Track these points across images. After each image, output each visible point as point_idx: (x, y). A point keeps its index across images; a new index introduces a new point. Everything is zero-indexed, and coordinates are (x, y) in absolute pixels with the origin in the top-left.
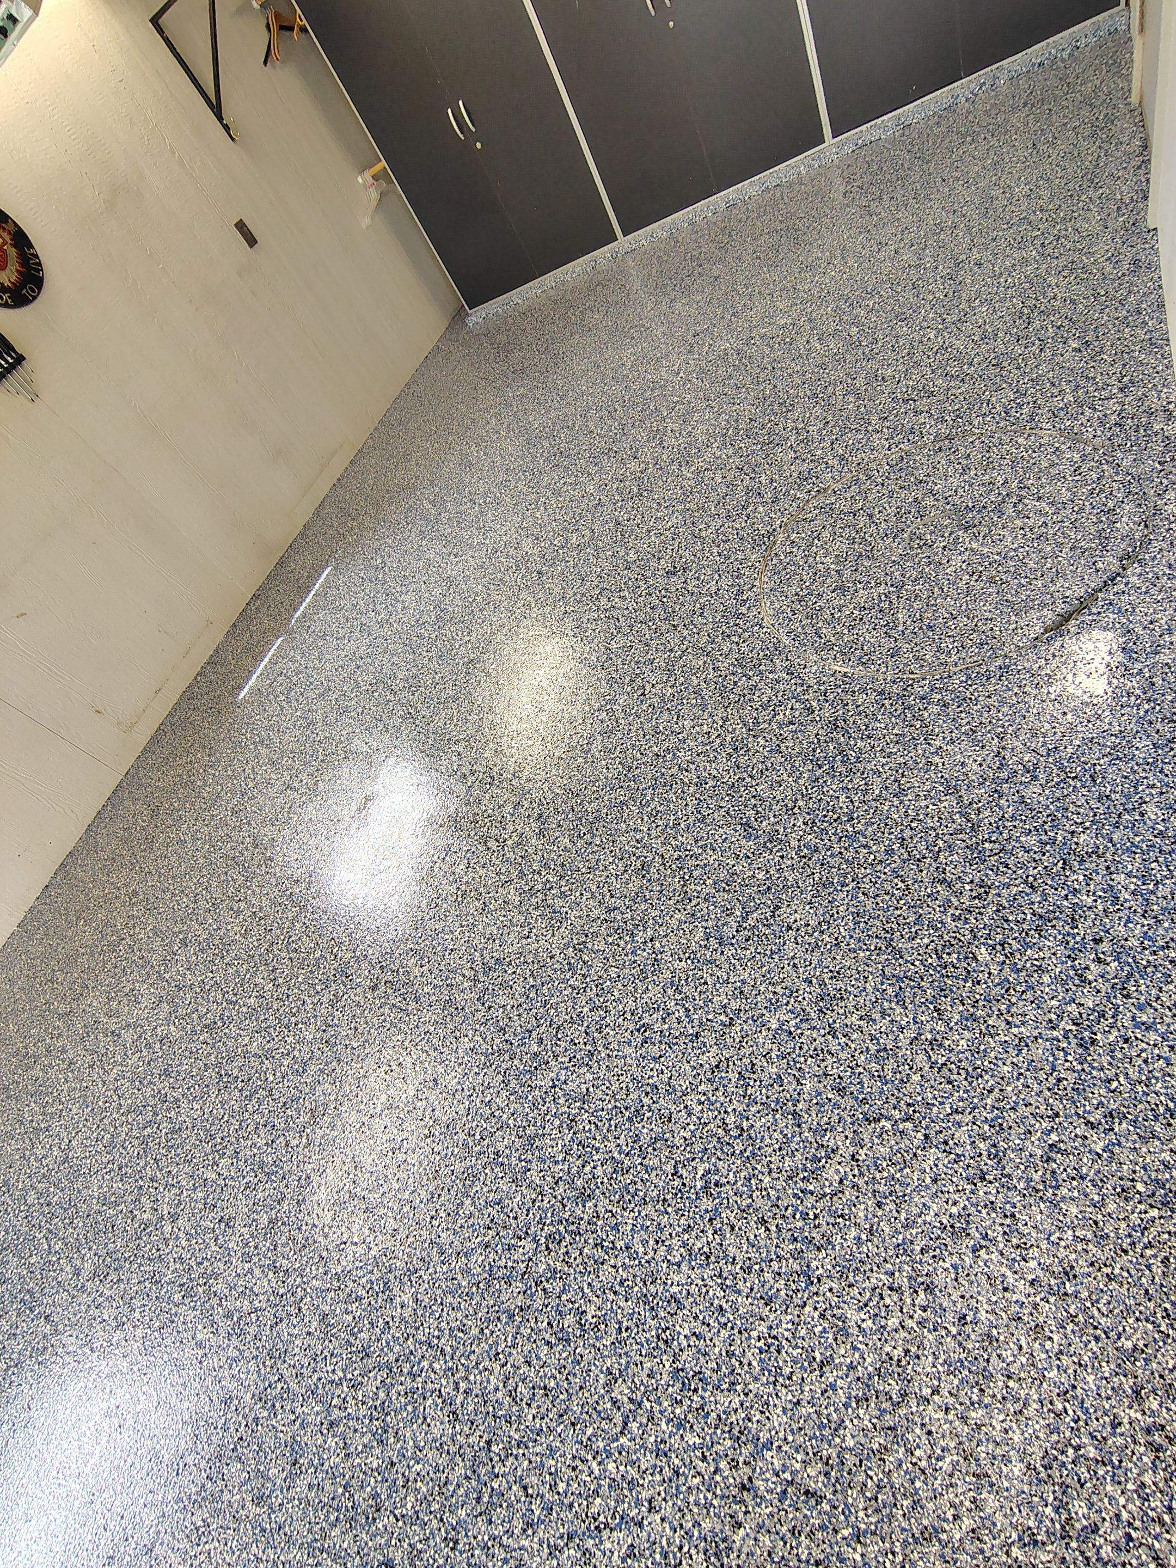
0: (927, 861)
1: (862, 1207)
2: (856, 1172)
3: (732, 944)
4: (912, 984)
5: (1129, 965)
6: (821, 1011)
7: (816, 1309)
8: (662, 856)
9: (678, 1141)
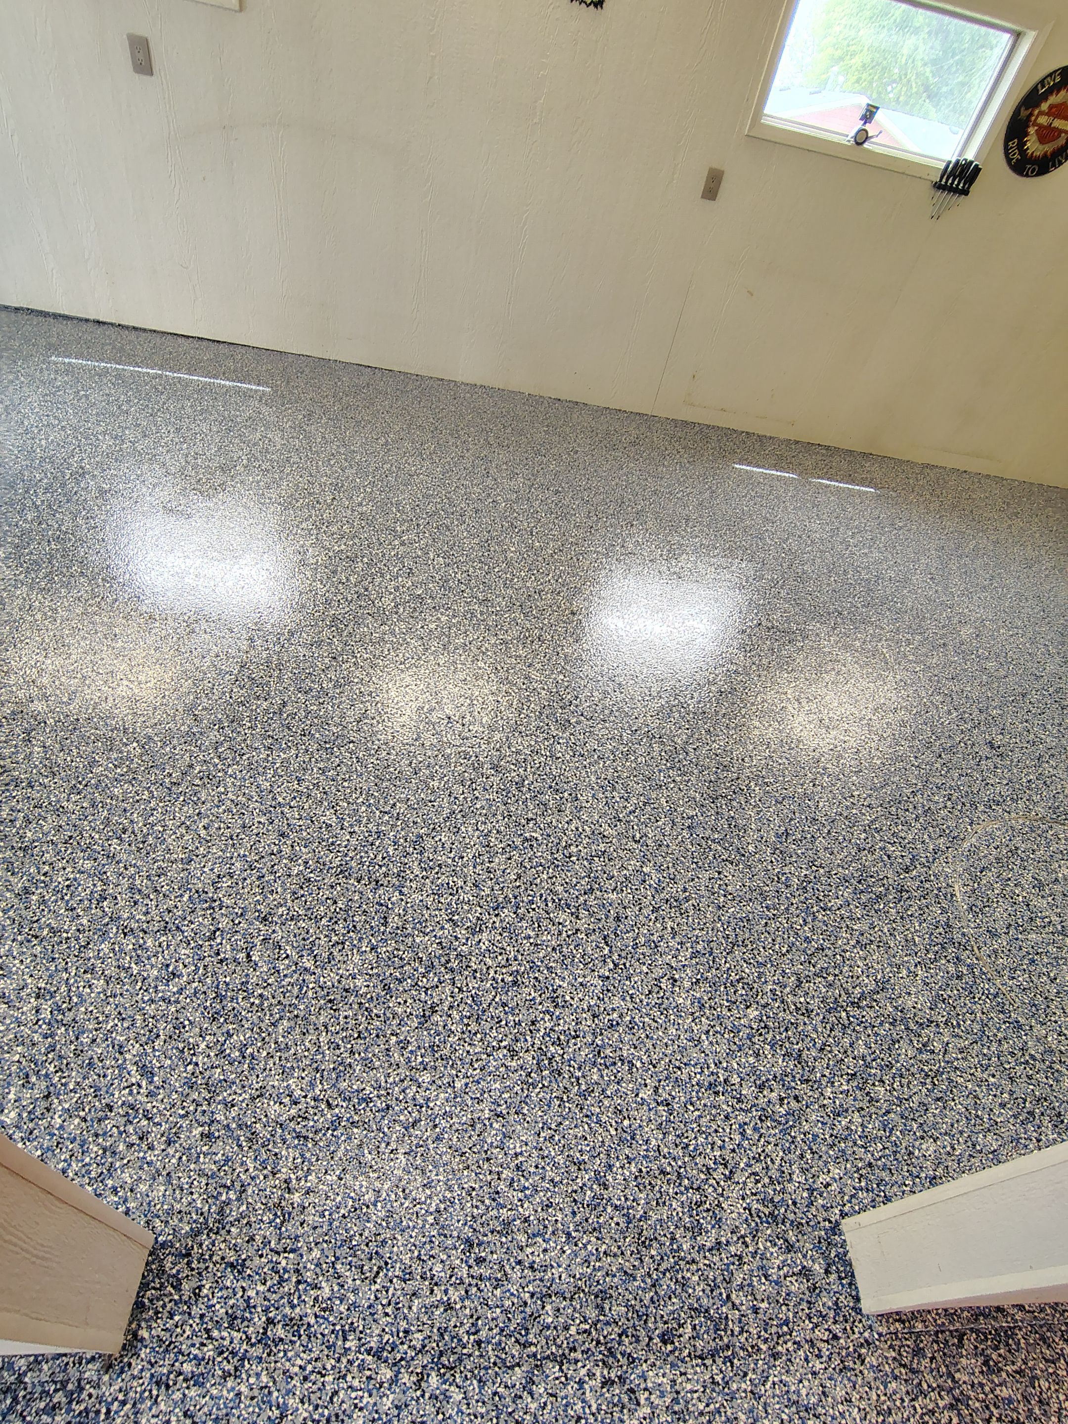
0: (812, 968)
1: (549, 937)
2: (570, 933)
3: (692, 835)
4: (711, 963)
5: (787, 1123)
6: (667, 900)
7: (481, 914)
8: (738, 778)
9: (548, 819)
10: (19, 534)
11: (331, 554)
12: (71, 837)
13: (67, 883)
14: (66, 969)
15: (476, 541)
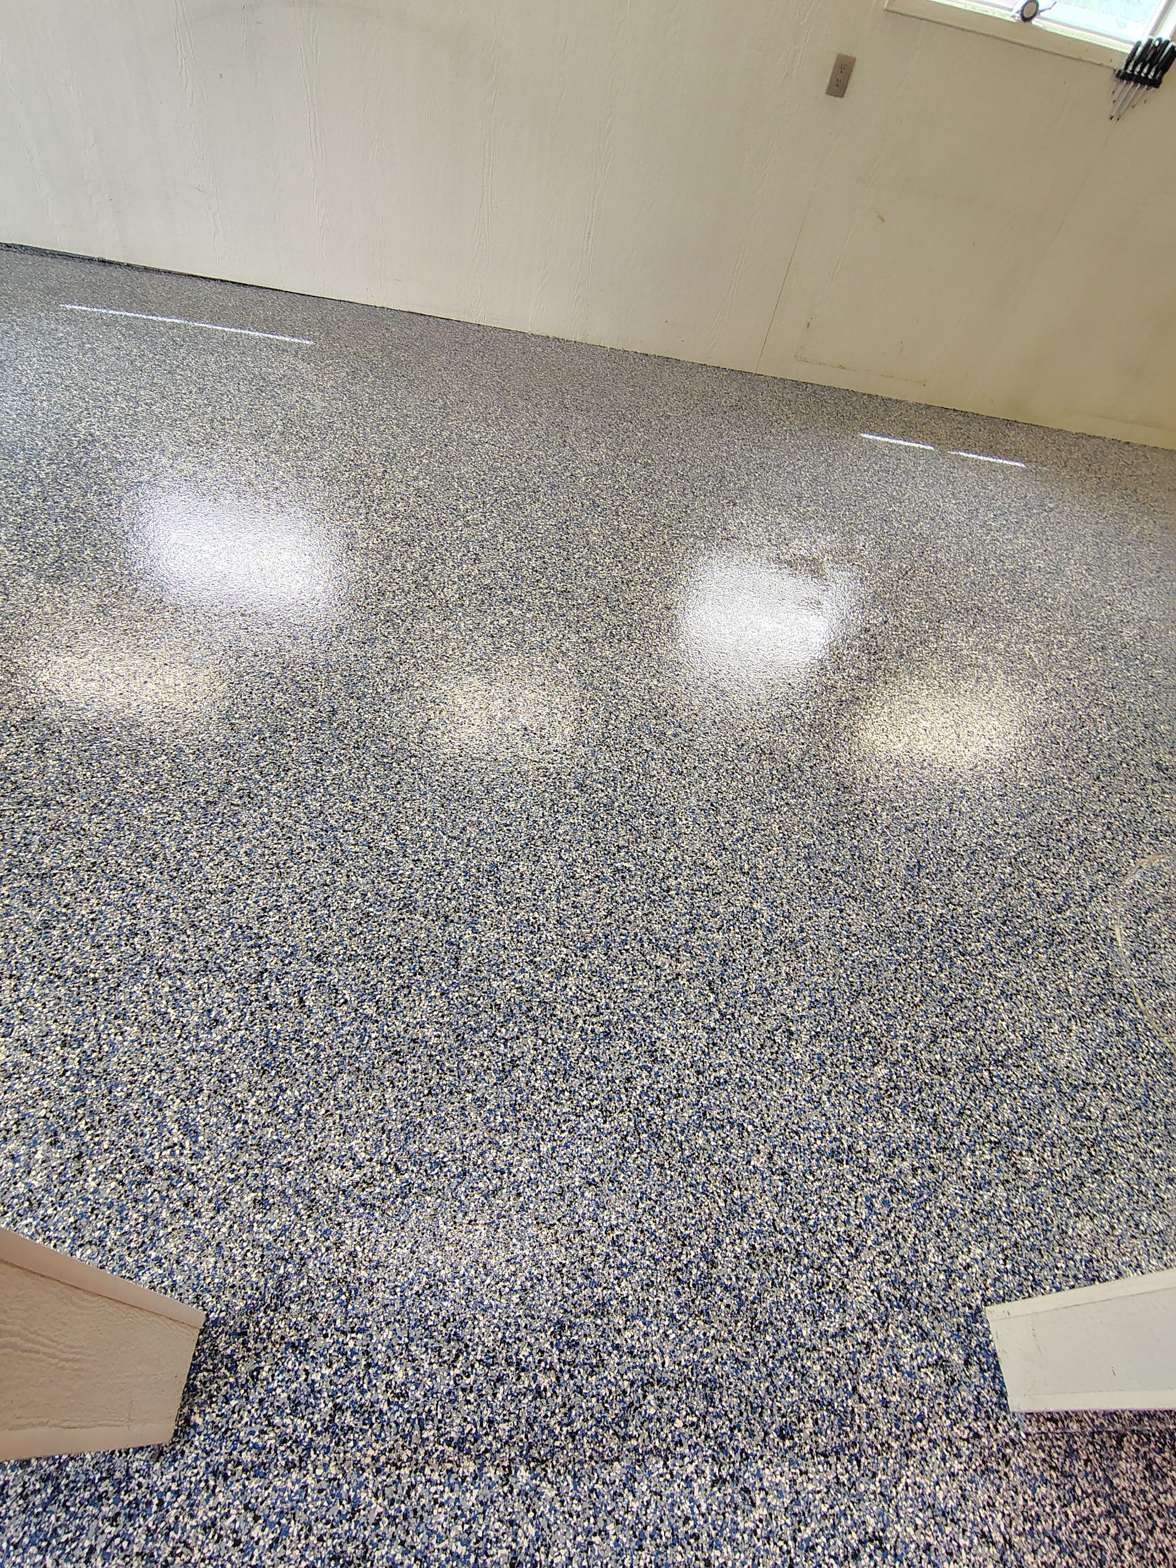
0: (949, 1021)
1: (646, 984)
2: (669, 978)
3: (809, 867)
4: (832, 1013)
5: (921, 1196)
6: (781, 942)
7: (567, 955)
8: (862, 802)
9: (643, 846)
10: (22, 512)
11: (383, 537)
13: (92, 916)
15: (553, 522)
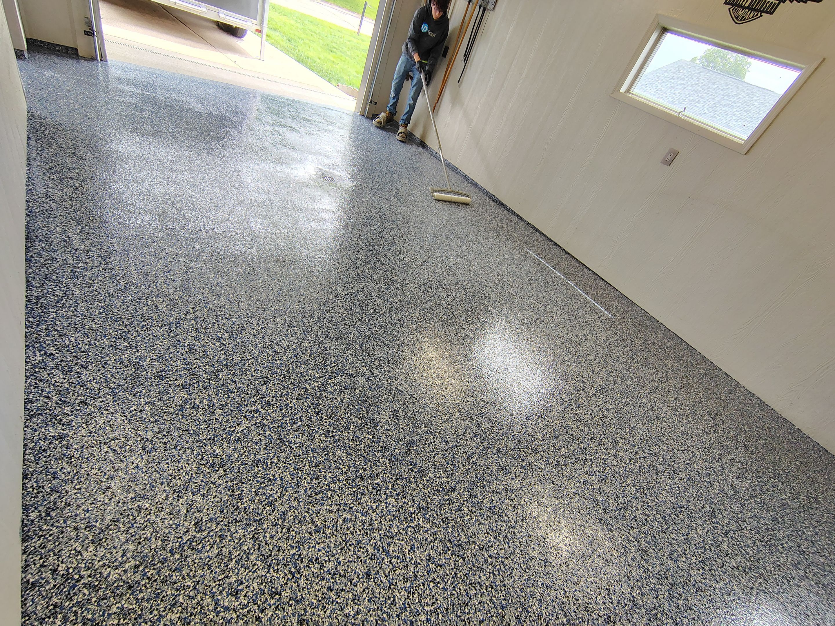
12: (300, 455)
14: (218, 524)
